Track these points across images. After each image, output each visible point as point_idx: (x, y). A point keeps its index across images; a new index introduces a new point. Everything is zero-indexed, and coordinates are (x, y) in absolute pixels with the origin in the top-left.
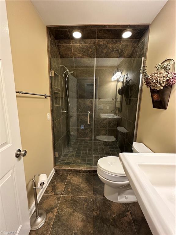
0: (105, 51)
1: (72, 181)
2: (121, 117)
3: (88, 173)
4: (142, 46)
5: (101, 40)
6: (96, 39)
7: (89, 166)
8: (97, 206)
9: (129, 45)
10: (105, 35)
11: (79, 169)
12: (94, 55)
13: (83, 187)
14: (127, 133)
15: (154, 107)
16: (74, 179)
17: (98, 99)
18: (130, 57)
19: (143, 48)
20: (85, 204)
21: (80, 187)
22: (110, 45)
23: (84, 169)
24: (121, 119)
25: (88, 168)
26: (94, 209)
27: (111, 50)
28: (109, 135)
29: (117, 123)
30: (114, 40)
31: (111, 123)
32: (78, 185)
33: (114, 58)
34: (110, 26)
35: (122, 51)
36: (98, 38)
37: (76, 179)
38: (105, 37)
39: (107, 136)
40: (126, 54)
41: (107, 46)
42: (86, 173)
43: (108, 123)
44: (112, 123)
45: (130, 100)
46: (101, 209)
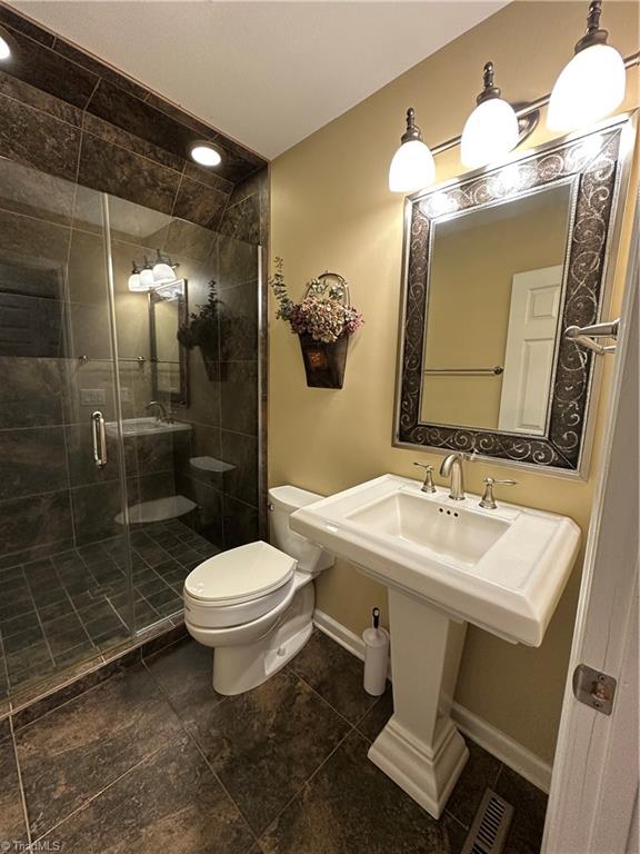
0: (123, 173)
1: (53, 753)
2: (192, 424)
3: (119, 671)
4: (252, 211)
5: (108, 126)
6: (85, 112)
7: (116, 642)
8: (213, 741)
9: (208, 189)
10: (128, 116)
11: (72, 680)
12: (68, 168)
13: (128, 729)
14: (225, 473)
15: (311, 383)
16: (60, 737)
17: (74, 362)
18: (209, 226)
19: (255, 219)
20: (169, 771)
21: (110, 740)
22: (145, 162)
23: (97, 667)
24: (193, 430)
25: (116, 653)
26: (208, 758)
27: (146, 179)
28: (146, 500)
29: (171, 448)
30: (161, 152)
31: (151, 451)
32: (98, 742)
33: (158, 210)
34: (156, 99)
35: (184, 201)
36: (93, 109)
37: (75, 727)
38: (126, 121)
39: (140, 505)
40: (197, 214)
41: (130, 159)
42: (114, 676)
43: (137, 454)
44: (153, 454)
45: (224, 365)
46: (228, 736)
